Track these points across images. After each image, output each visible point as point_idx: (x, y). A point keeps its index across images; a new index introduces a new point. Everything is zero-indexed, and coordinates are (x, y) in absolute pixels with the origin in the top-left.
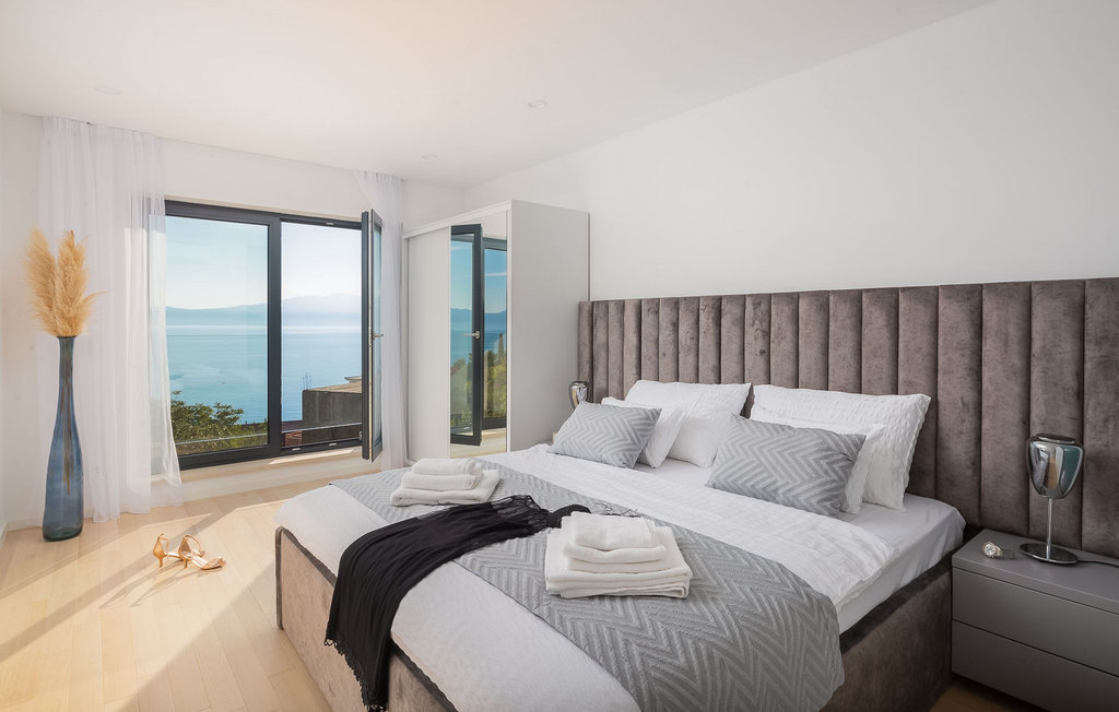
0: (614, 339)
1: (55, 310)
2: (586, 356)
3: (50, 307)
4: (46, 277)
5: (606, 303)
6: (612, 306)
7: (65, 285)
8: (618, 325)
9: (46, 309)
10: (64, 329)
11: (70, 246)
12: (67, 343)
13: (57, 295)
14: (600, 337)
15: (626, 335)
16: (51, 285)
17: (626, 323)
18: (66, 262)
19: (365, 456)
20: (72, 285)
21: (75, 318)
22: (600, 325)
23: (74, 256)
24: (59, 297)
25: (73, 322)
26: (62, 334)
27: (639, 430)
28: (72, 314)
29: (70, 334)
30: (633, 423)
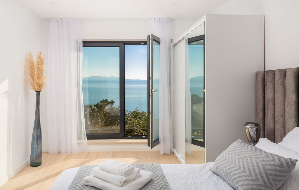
0: (279, 96)
1: (35, 81)
2: (260, 106)
3: (33, 80)
4: (32, 69)
5: (273, 72)
6: (277, 73)
7: (38, 72)
8: (281, 86)
9: (32, 81)
10: (37, 89)
11: (40, 58)
12: (38, 93)
13: (36, 76)
14: (269, 94)
15: (287, 93)
16: (34, 72)
17: (287, 85)
18: (38, 64)
19: (149, 145)
20: (40, 72)
21: (41, 84)
22: (269, 86)
23: (41, 62)
24: (36, 77)
25: (40, 86)
26: (37, 90)
27: (272, 175)
28: (40, 82)
29: (39, 90)
30: (266, 167)
